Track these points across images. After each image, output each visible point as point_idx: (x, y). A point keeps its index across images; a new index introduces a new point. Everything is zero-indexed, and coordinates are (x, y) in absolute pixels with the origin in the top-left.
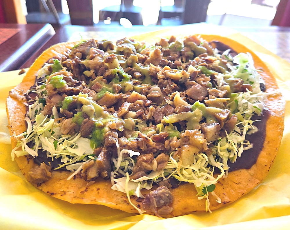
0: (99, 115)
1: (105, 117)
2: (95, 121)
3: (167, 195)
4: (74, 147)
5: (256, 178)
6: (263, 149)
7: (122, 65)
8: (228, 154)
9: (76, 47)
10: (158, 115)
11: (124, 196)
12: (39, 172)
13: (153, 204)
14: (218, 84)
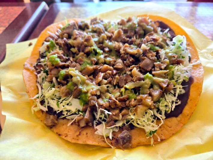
0: (83, 83)
1: (87, 85)
2: (81, 89)
3: (128, 136)
4: (69, 105)
5: (181, 123)
6: (187, 104)
7: (95, 42)
8: (165, 108)
9: (64, 29)
10: (121, 82)
11: (103, 137)
12: (49, 122)
13: (120, 143)
14: (161, 58)
